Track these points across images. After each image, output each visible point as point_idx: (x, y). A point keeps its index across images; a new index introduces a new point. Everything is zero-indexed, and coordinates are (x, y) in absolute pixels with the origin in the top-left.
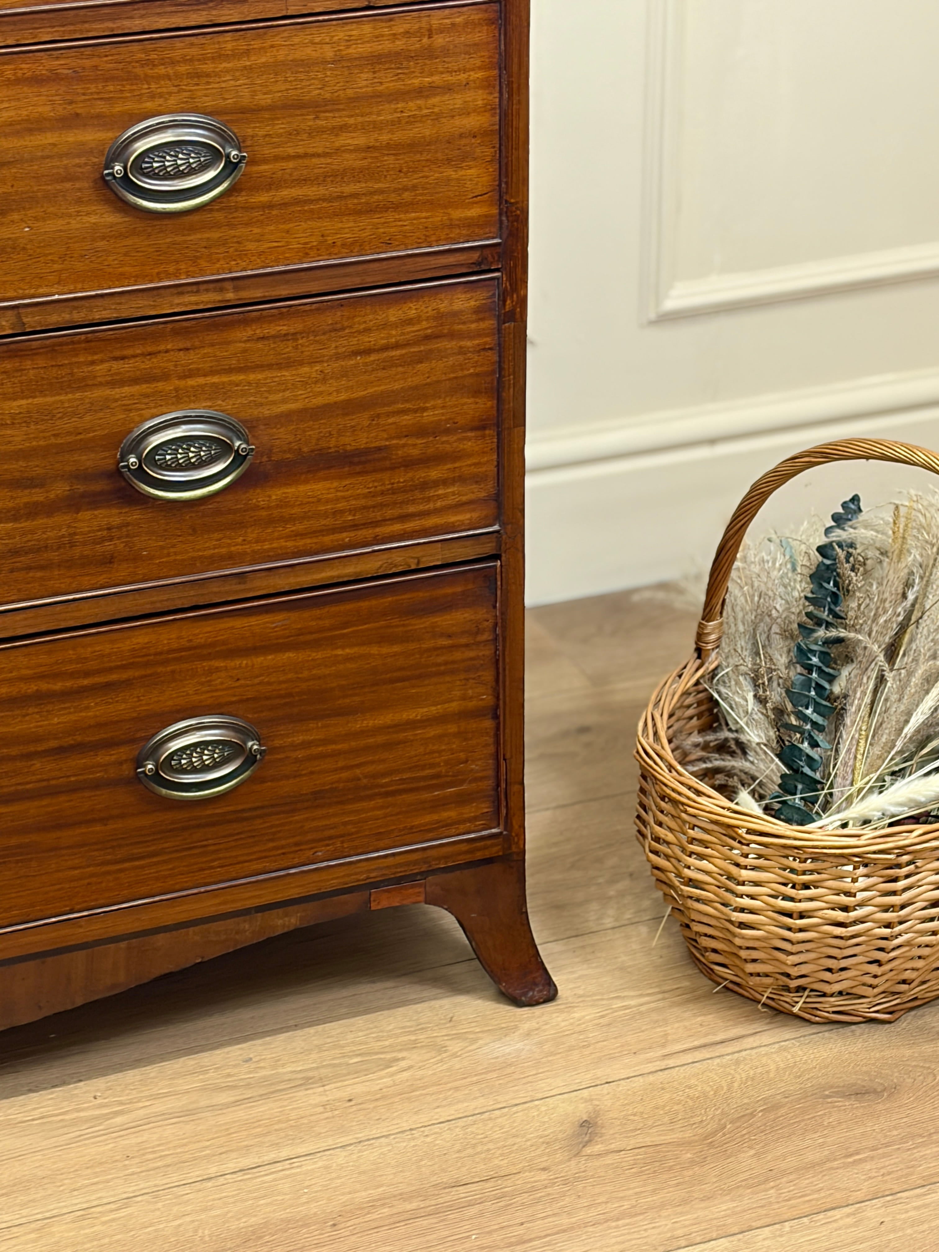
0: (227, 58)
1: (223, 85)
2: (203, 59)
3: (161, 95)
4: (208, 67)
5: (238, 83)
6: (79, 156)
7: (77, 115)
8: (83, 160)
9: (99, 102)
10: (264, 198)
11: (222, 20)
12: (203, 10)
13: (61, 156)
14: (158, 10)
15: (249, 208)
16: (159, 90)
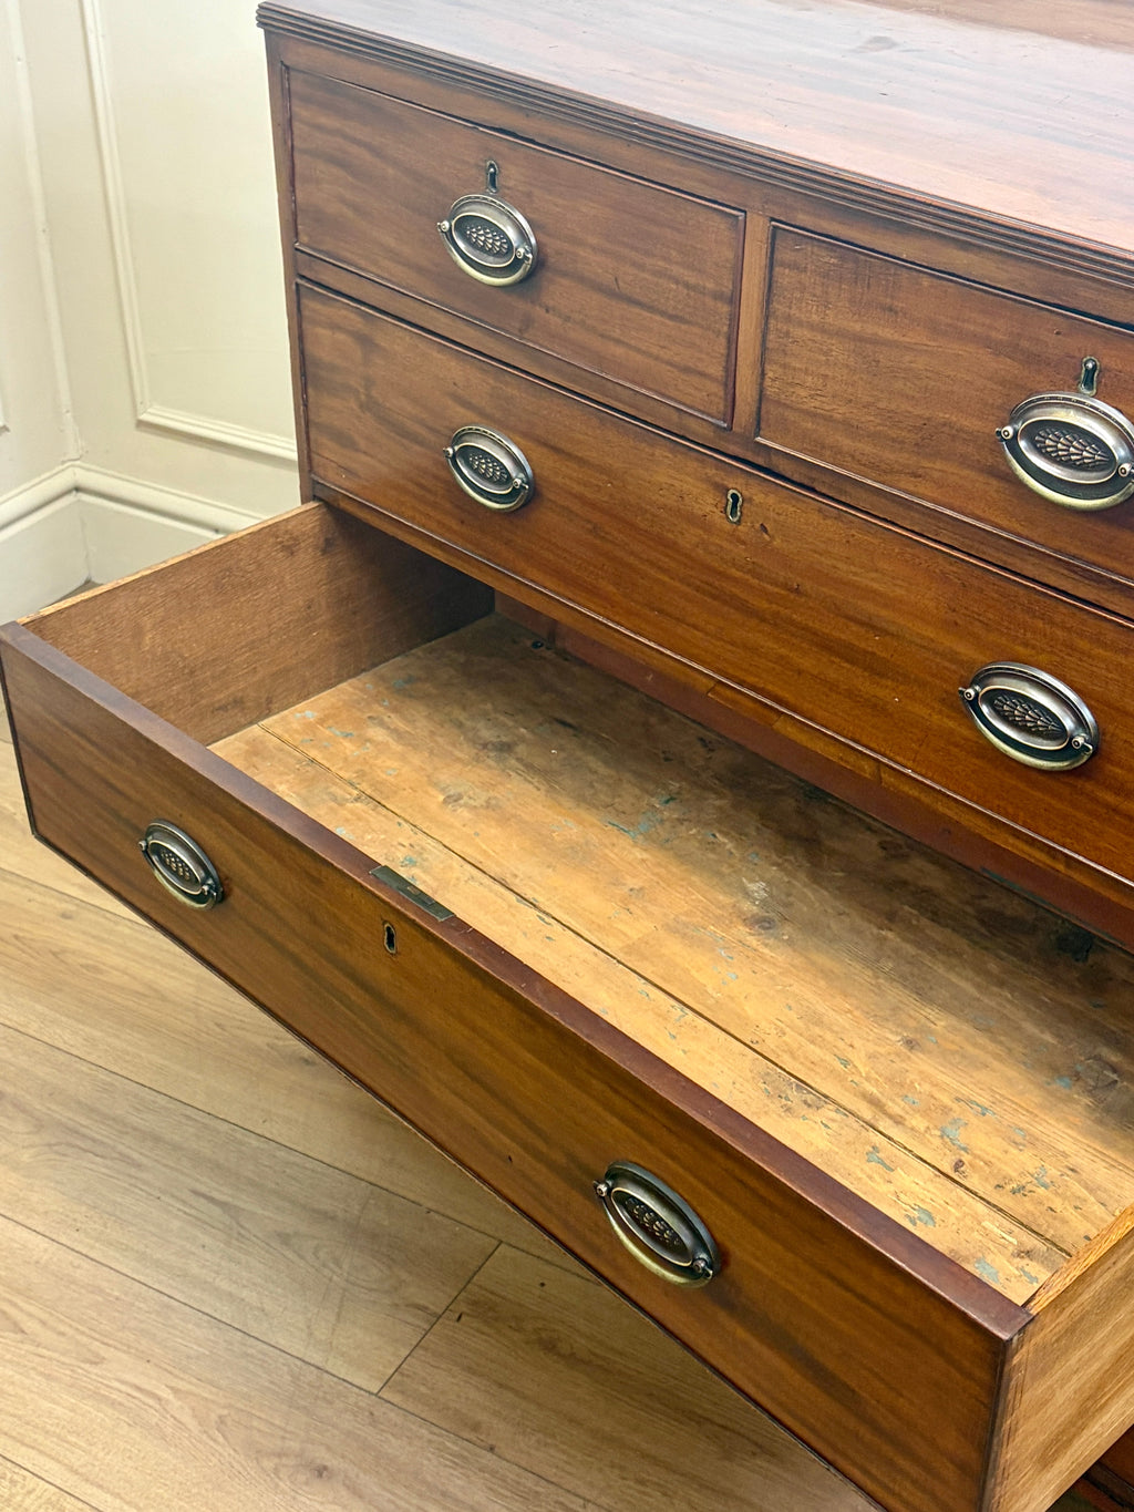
0: (1105, 646)
1: (1095, 669)
2: (1081, 635)
3: (1034, 647)
4: (1083, 645)
5: (1110, 675)
6: (951, 661)
7: (956, 624)
8: (954, 667)
9: (977, 623)
10: (1110, 798)
11: (1111, 607)
12: (1093, 587)
13: (936, 653)
14: (1050, 566)
15: (1095, 800)
16: (1034, 642)
